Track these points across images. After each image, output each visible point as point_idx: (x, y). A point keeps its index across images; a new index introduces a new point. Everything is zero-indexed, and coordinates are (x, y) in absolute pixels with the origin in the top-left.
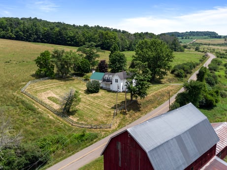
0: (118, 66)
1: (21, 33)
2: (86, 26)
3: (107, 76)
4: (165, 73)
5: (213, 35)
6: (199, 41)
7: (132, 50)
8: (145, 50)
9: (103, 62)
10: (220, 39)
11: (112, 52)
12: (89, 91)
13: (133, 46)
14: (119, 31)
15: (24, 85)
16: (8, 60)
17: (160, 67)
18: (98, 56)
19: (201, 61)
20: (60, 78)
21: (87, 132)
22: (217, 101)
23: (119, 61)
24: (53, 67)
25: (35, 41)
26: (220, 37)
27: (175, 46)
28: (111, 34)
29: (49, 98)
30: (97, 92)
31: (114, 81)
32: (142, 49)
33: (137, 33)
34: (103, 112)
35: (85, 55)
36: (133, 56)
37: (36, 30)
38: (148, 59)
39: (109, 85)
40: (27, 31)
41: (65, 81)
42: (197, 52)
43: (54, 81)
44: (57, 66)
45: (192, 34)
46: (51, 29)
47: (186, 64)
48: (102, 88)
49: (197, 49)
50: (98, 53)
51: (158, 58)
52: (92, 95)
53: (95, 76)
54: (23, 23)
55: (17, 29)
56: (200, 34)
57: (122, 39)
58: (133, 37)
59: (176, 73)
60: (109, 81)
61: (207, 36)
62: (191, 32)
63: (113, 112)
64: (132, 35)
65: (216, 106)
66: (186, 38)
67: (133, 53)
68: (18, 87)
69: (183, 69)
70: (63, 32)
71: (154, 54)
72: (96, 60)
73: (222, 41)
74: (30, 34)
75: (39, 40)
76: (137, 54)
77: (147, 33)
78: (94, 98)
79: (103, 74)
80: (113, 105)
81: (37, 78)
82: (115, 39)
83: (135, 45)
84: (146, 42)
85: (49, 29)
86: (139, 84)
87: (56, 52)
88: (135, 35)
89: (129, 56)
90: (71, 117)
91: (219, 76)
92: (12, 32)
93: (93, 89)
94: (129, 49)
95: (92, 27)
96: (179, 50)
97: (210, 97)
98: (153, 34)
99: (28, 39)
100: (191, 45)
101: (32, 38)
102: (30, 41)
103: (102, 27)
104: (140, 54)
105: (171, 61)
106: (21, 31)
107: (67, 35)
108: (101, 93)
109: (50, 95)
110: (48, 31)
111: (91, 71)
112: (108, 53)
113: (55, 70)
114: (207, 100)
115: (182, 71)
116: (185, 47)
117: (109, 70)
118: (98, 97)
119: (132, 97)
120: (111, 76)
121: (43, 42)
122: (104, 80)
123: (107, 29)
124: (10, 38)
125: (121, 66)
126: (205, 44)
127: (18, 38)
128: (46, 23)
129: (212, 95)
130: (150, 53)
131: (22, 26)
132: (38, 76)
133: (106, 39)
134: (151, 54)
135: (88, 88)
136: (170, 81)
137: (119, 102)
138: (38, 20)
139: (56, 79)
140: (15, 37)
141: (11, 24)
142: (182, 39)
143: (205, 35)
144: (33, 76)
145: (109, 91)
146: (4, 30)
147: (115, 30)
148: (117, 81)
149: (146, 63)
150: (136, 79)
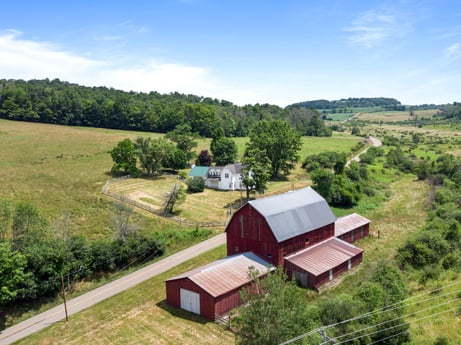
0: (226, 157)
1: (49, 110)
3: (212, 171)
4: (291, 167)
5: (391, 105)
6: (364, 117)
8: (263, 135)
9: (204, 153)
10: (401, 112)
11: (215, 138)
12: (191, 190)
13: (243, 128)
14: (216, 100)
15: (101, 186)
16: (59, 155)
17: (284, 157)
18: (195, 145)
19: (353, 150)
20: (146, 176)
21: (200, 230)
22: (357, 199)
23: (227, 151)
24: (134, 161)
25: (72, 123)
26: (403, 108)
27: (317, 128)
28: (205, 109)
29: (141, 199)
30: (201, 191)
31: (223, 177)
32: (259, 133)
33: (250, 105)
34: (214, 211)
35: (175, 144)
36: (247, 144)
37: (74, 104)
38: (268, 147)
39: (217, 182)
40: (59, 107)
42: (354, 137)
43: (138, 179)
44: (142, 160)
45: (353, 103)
46: (100, 102)
47: (324, 155)
48: (207, 187)
49: (354, 132)
50: (195, 141)
51: (281, 146)
52: (196, 194)
53: (194, 172)
54: (52, 94)
55: (42, 104)
56: (367, 103)
57: (224, 118)
58: (242, 113)
59: (308, 166)
60: (216, 177)
61: (379, 108)
62: (350, 99)
63: (226, 211)
64: (240, 108)
65: (356, 205)
66: (341, 112)
67: (247, 139)
68: (95, 188)
69: (319, 160)
70: (122, 107)
71: (276, 140)
72: (192, 150)
73: (404, 116)
74: (64, 111)
75: (78, 122)
76: (252, 140)
77: (266, 106)
78: (199, 198)
79: (207, 168)
80: (225, 205)
81: (114, 177)
82: (212, 116)
83: (246, 126)
84: (264, 124)
85: (95, 101)
86: (257, 176)
88: (246, 108)
89: (241, 144)
90: (175, 218)
91: (373, 171)
92: (34, 109)
93: (196, 188)
94: (237, 133)
95: (165, 96)
96: (323, 134)
97: (347, 193)
98: (277, 107)
99: (59, 120)
100: (349, 124)
101: (67, 119)
102: (63, 124)
103: (183, 95)
104: (256, 141)
105: (299, 149)
106: (49, 107)
107: (128, 112)
108: (206, 192)
109: (141, 196)
110: (93, 105)
111: (189, 166)
112: (209, 141)
113: (138, 165)
114: (343, 196)
115: (318, 164)
116: (335, 128)
117: (214, 164)
118: (204, 197)
119: (248, 194)
120: (218, 171)
121: (84, 124)
122: (209, 176)
123: (193, 98)
124: (31, 120)
125: (231, 158)
126: (374, 123)
127: (44, 119)
128: (83, 90)
129: (350, 190)
130: (269, 139)
131: (50, 99)
132: (116, 174)
133: (198, 118)
134: (272, 140)
135: (189, 187)
136: (299, 177)
137: (232, 201)
138: (61, 83)
140: (38, 117)
141: (33, 96)
142: (334, 112)
143: (377, 105)
144: (108, 174)
145: (217, 190)
146: (21, 107)
147: (209, 101)
148: (227, 176)
149: (265, 150)
150: (253, 171)
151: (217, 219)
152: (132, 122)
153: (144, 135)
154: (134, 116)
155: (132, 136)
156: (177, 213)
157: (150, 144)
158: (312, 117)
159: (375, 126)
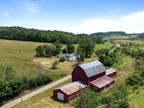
0: (71, 51)
1: (16, 36)
2: (49, 31)
4: (92, 53)
5: (123, 34)
6: (114, 37)
7: (77, 44)
8: (83, 44)
9: (65, 49)
10: (126, 36)
11: (68, 45)
12: (61, 61)
13: (77, 41)
14: (68, 33)
15: (32, 60)
16: (19, 50)
17: (90, 51)
18: (62, 47)
19: (111, 48)
20: (47, 57)
21: (63, 74)
22: (113, 64)
23: (72, 49)
25: (23, 40)
26: (127, 35)
27: (100, 41)
28: (65, 35)
29: (45, 64)
30: (64, 61)
31: (70, 57)
33: (79, 34)
34: (68, 68)
35: (56, 47)
36: (78, 46)
37: (24, 34)
38: (85, 47)
39: (69, 59)
40: (19, 35)
41: (49, 58)
42: (111, 44)
43: (44, 58)
46: (32, 34)
47: (102, 50)
48: (66, 60)
49: (112, 42)
50: (61, 46)
51: (88, 47)
53: (61, 55)
55: (14, 34)
56: (115, 33)
57: (71, 38)
58: (76, 37)
59: (97, 53)
61: (119, 35)
62: (110, 32)
63: (71, 68)
64: (76, 35)
65: (112, 65)
66: (107, 36)
68: (31, 61)
69: (101, 51)
70: (39, 35)
71: (87, 45)
72: (61, 49)
73: (127, 37)
74: (21, 37)
75: (25, 40)
77: (84, 34)
78: (63, 64)
79: (66, 54)
80: (71, 66)
82: (67, 38)
84: (83, 40)
85: (30, 33)
86: (81, 57)
87: (44, 46)
89: (76, 46)
90: (56, 70)
91: (117, 55)
92: (11, 36)
93: (62, 60)
94: (75, 43)
95: (52, 31)
96: (102, 43)
97: (109, 62)
98: (87, 35)
99: (19, 39)
100: (110, 40)
101: (22, 39)
102: (20, 40)
103: (58, 31)
104: (81, 46)
105: (94, 48)
107: (41, 36)
108: (65, 62)
109: (45, 63)
110: (30, 35)
111: (60, 53)
112: (66, 45)
113: (44, 53)
115: (100, 53)
116: (105, 41)
117: (68, 53)
118: (65, 63)
119: (78, 62)
120: (69, 55)
121: (27, 41)
122: (66, 57)
123: (61, 32)
124: (11, 39)
125: (73, 51)
126: (118, 39)
127: (15, 39)
129: (111, 61)
131: (16, 32)
132: (37, 56)
133: (63, 38)
134: (86, 45)
136: (94, 57)
137: (74, 64)
138: (20, 28)
139: (45, 57)
140: (13, 38)
141: (11, 32)
142: (105, 36)
143: (119, 34)
144: (35, 56)
145: (69, 61)
146: (7, 35)
147: (66, 33)
148: (72, 57)
149: (84, 49)
150: (80, 55)
151: (69, 70)
152: (42, 40)
153: (46, 44)
154: (43, 38)
155: (42, 44)
156: (56, 68)
157: (48, 47)
158: (98, 38)
159: (118, 40)
